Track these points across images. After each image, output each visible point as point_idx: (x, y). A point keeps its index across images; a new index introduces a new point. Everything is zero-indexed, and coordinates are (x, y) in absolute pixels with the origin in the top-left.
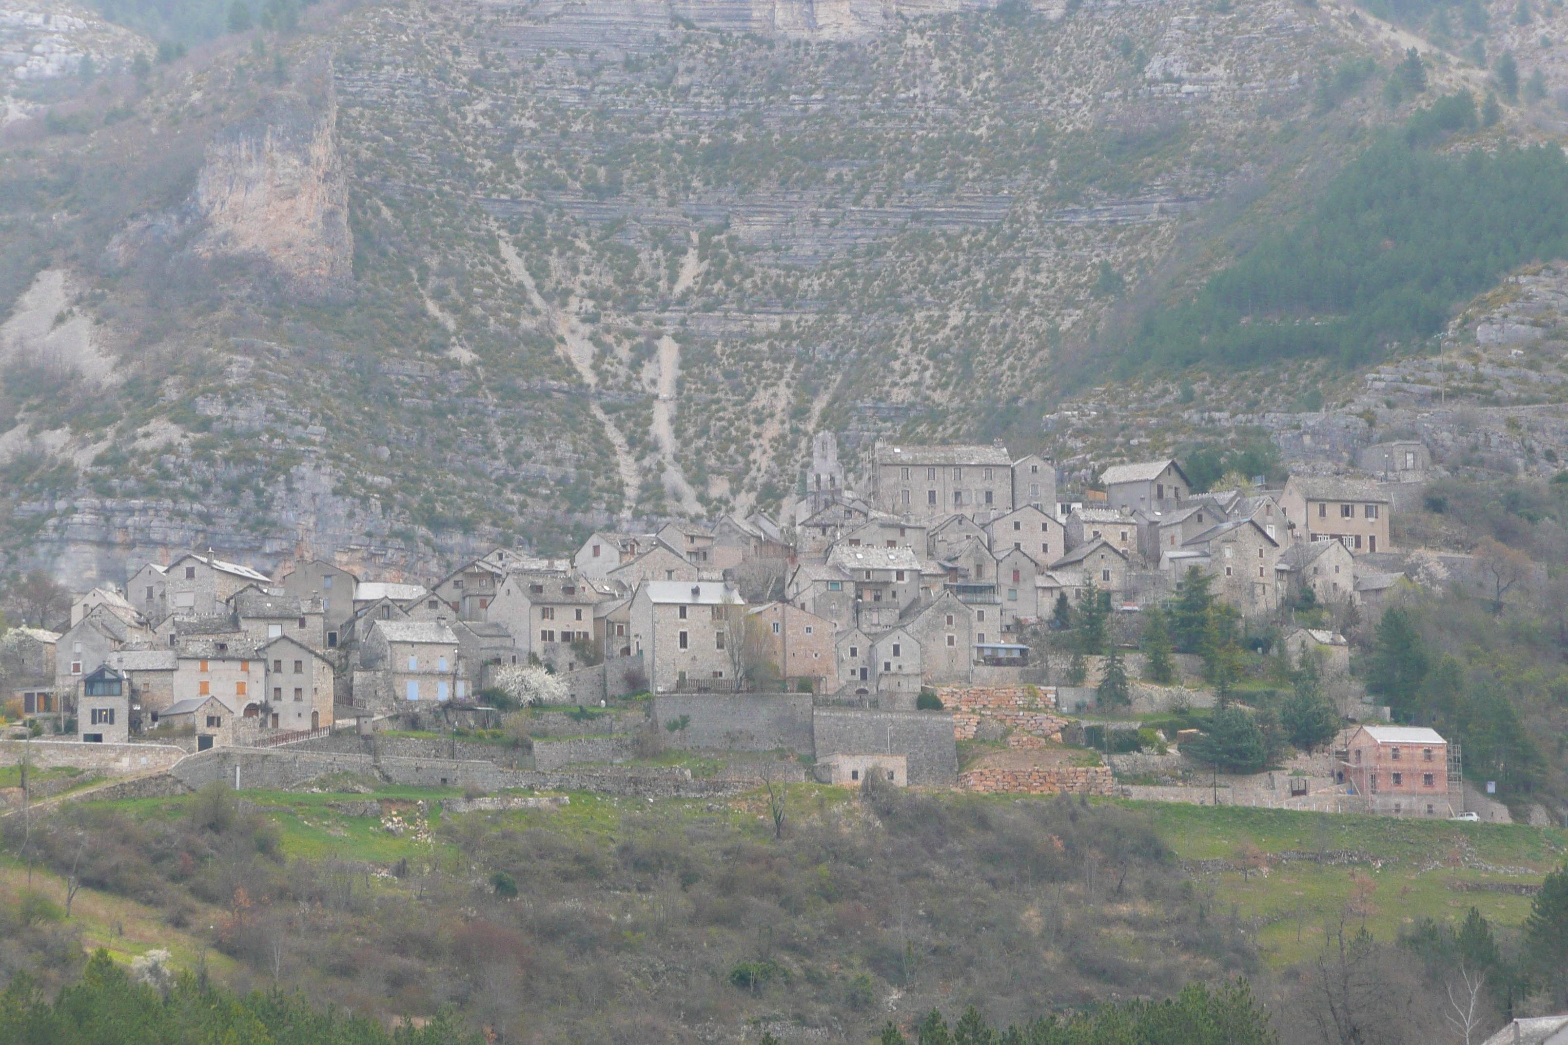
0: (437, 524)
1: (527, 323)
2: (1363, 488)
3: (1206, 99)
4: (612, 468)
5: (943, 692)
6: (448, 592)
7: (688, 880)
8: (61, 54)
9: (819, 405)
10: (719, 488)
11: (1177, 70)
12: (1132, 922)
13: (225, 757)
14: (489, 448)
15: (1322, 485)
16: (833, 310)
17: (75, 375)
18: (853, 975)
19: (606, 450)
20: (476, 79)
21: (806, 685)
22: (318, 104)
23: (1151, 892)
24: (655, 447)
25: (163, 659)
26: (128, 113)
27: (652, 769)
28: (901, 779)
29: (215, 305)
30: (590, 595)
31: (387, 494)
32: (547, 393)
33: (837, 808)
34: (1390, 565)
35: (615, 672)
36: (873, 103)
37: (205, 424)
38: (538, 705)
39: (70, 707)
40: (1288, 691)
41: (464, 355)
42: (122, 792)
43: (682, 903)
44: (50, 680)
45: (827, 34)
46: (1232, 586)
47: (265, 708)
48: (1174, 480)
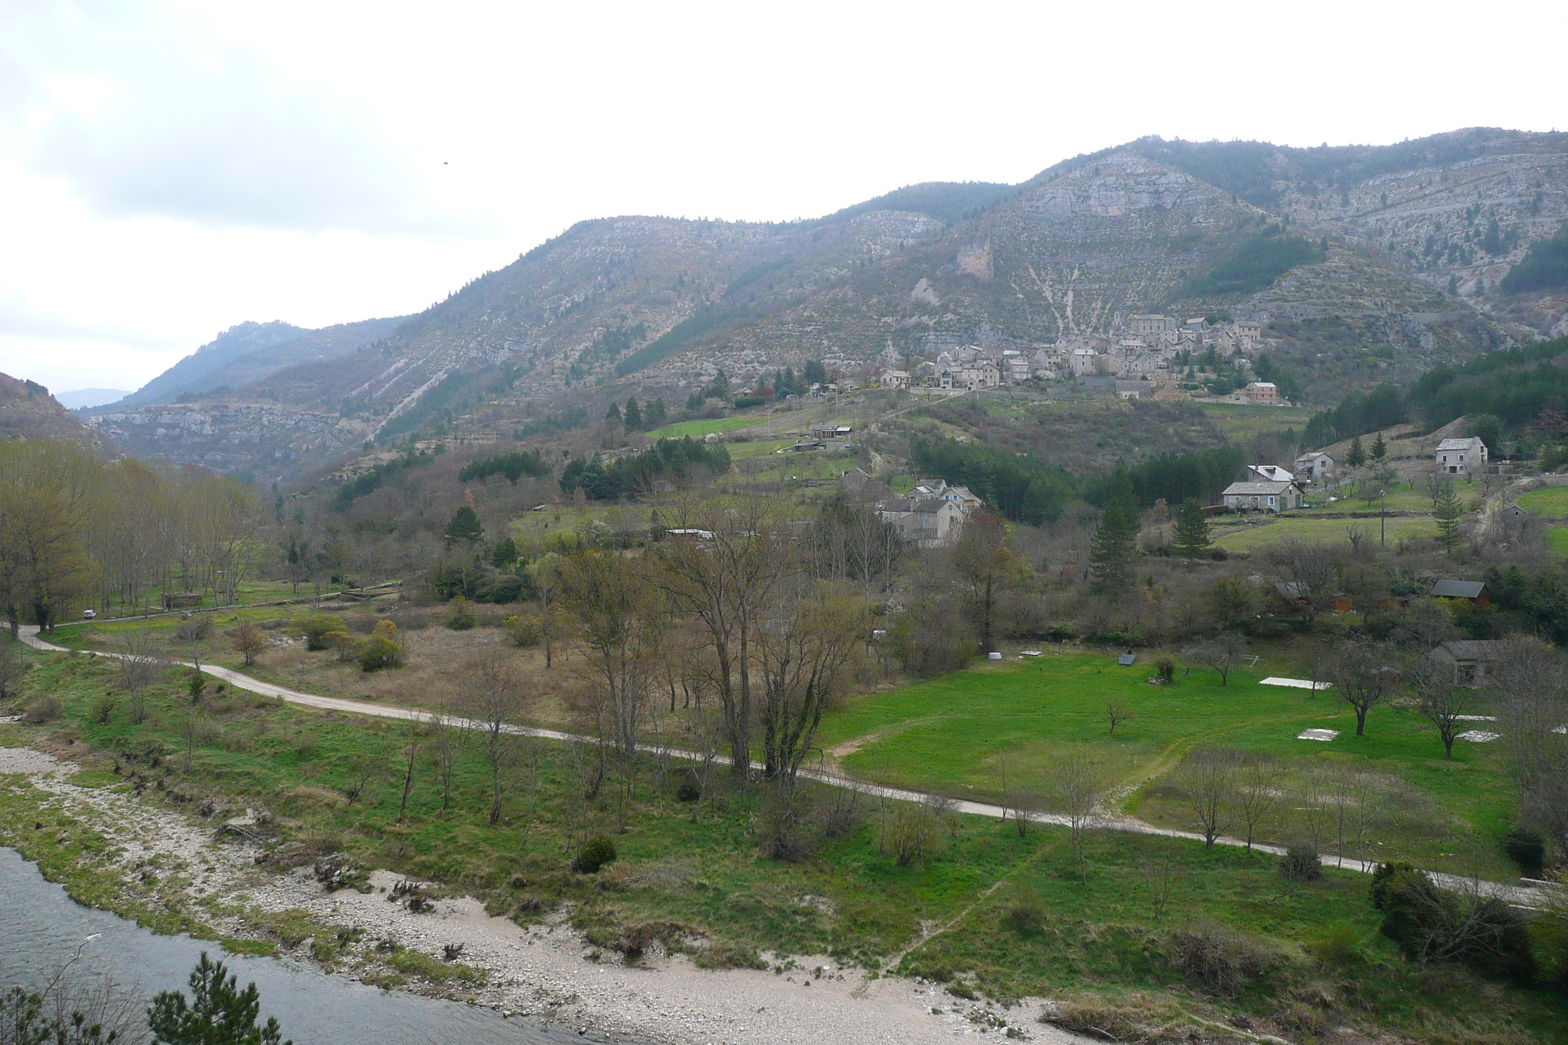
0: (1014, 337)
1: (1036, 288)
2: (1254, 324)
3: (1208, 227)
4: (1056, 323)
5: (1148, 376)
6: (1025, 352)
7: (1086, 421)
8: (921, 227)
9: (1108, 306)
10: (1083, 327)
11: (1200, 220)
12: (1196, 431)
13: (974, 392)
14: (1026, 318)
15: (1243, 323)
16: (1112, 283)
17: (929, 303)
18: (1126, 444)
19: (1055, 318)
20: (1023, 228)
21: (1113, 374)
22: (986, 236)
23: (1200, 424)
24: (1067, 317)
25: (959, 369)
26: (940, 240)
27: (1076, 395)
28: (1137, 397)
29: (962, 286)
30: (1059, 353)
31: (1003, 330)
32: (1041, 305)
33: (1122, 404)
34: (1261, 343)
35: (1066, 371)
36: (1122, 231)
37: (960, 314)
38: (1048, 379)
39: (938, 380)
40: (1235, 374)
41: (1021, 296)
42: (951, 400)
43: (1085, 427)
44: (933, 374)
45: (1111, 214)
46: (1221, 349)
47: (983, 380)
48: (1206, 322)
